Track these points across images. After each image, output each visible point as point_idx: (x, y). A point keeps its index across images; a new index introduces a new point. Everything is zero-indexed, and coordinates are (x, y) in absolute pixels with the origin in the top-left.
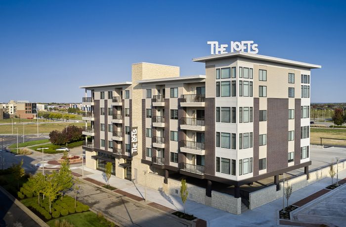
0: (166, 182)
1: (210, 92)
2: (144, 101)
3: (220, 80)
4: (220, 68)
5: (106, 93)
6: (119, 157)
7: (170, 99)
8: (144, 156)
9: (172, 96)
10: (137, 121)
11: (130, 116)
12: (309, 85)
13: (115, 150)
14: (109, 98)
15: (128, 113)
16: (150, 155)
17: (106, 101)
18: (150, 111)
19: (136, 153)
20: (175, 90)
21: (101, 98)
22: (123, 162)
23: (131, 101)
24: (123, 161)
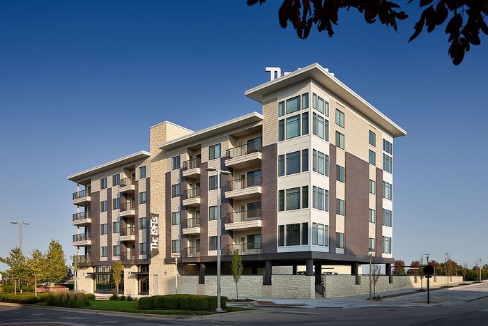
0: (202, 281)
1: (268, 138)
2: (168, 175)
3: (285, 117)
4: (285, 99)
5: (110, 179)
6: (129, 266)
7: (209, 161)
8: (168, 253)
9: (212, 157)
10: (158, 206)
11: (147, 202)
12: (392, 156)
13: (123, 256)
14: (114, 185)
15: (144, 199)
16: (178, 250)
17: (110, 191)
18: (177, 188)
19: (156, 252)
20: (217, 148)
21: (102, 188)
22: (137, 271)
23: (148, 180)
24: (135, 269)
